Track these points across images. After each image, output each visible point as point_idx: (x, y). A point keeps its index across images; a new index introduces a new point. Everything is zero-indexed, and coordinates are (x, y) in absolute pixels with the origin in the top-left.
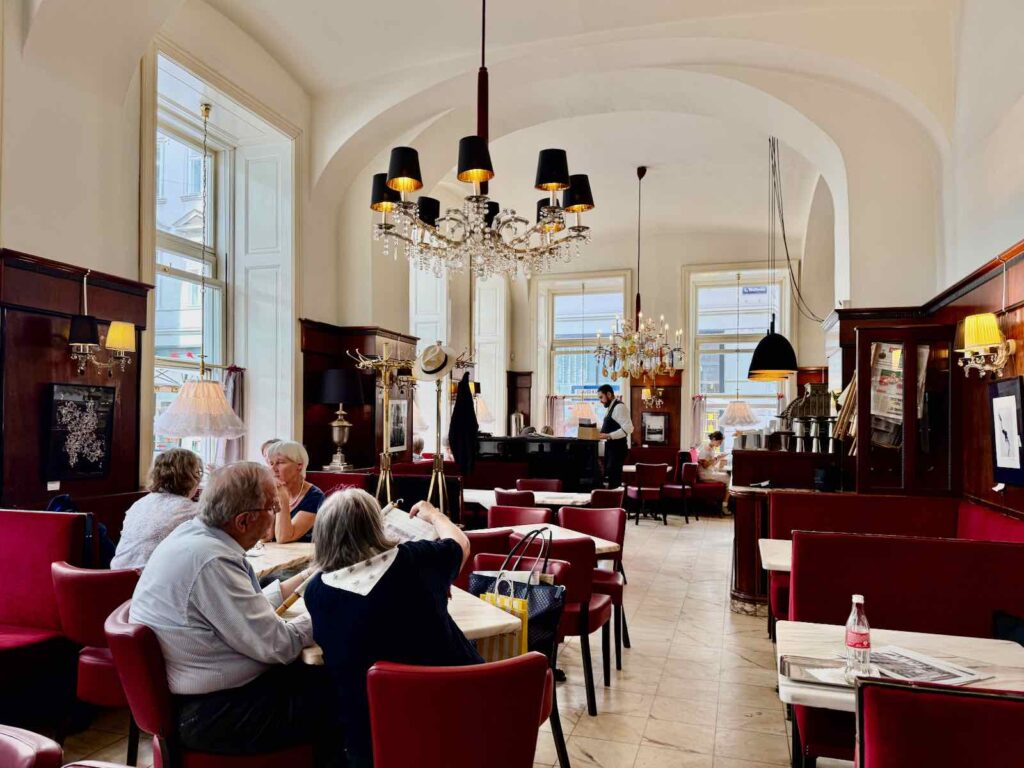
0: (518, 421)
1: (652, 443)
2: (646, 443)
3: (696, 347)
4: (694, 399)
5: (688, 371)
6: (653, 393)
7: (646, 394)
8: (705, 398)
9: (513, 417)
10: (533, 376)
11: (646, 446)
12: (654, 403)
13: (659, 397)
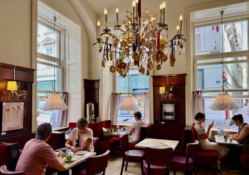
0: (90, 107)
1: (167, 121)
2: (163, 121)
3: (194, 62)
4: (193, 93)
5: (190, 74)
6: (167, 89)
7: (162, 90)
8: (201, 92)
9: (88, 105)
10: (100, 82)
11: (163, 123)
12: (168, 96)
13: (170, 92)
